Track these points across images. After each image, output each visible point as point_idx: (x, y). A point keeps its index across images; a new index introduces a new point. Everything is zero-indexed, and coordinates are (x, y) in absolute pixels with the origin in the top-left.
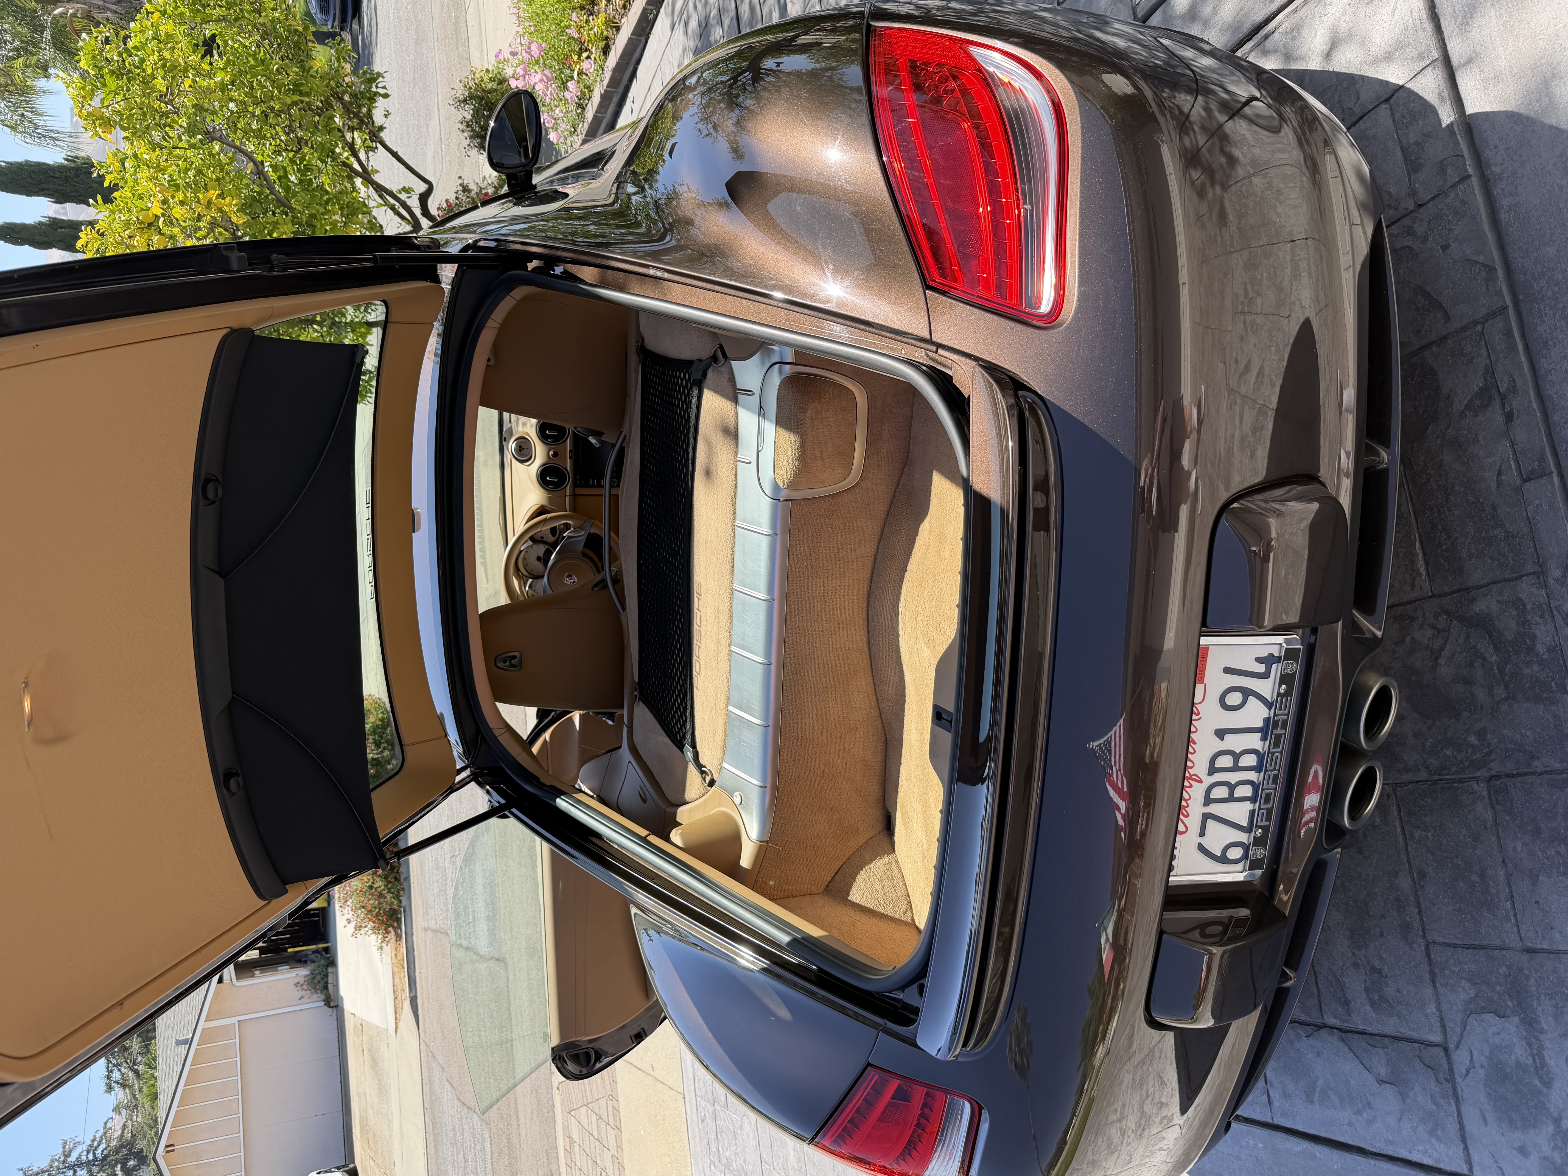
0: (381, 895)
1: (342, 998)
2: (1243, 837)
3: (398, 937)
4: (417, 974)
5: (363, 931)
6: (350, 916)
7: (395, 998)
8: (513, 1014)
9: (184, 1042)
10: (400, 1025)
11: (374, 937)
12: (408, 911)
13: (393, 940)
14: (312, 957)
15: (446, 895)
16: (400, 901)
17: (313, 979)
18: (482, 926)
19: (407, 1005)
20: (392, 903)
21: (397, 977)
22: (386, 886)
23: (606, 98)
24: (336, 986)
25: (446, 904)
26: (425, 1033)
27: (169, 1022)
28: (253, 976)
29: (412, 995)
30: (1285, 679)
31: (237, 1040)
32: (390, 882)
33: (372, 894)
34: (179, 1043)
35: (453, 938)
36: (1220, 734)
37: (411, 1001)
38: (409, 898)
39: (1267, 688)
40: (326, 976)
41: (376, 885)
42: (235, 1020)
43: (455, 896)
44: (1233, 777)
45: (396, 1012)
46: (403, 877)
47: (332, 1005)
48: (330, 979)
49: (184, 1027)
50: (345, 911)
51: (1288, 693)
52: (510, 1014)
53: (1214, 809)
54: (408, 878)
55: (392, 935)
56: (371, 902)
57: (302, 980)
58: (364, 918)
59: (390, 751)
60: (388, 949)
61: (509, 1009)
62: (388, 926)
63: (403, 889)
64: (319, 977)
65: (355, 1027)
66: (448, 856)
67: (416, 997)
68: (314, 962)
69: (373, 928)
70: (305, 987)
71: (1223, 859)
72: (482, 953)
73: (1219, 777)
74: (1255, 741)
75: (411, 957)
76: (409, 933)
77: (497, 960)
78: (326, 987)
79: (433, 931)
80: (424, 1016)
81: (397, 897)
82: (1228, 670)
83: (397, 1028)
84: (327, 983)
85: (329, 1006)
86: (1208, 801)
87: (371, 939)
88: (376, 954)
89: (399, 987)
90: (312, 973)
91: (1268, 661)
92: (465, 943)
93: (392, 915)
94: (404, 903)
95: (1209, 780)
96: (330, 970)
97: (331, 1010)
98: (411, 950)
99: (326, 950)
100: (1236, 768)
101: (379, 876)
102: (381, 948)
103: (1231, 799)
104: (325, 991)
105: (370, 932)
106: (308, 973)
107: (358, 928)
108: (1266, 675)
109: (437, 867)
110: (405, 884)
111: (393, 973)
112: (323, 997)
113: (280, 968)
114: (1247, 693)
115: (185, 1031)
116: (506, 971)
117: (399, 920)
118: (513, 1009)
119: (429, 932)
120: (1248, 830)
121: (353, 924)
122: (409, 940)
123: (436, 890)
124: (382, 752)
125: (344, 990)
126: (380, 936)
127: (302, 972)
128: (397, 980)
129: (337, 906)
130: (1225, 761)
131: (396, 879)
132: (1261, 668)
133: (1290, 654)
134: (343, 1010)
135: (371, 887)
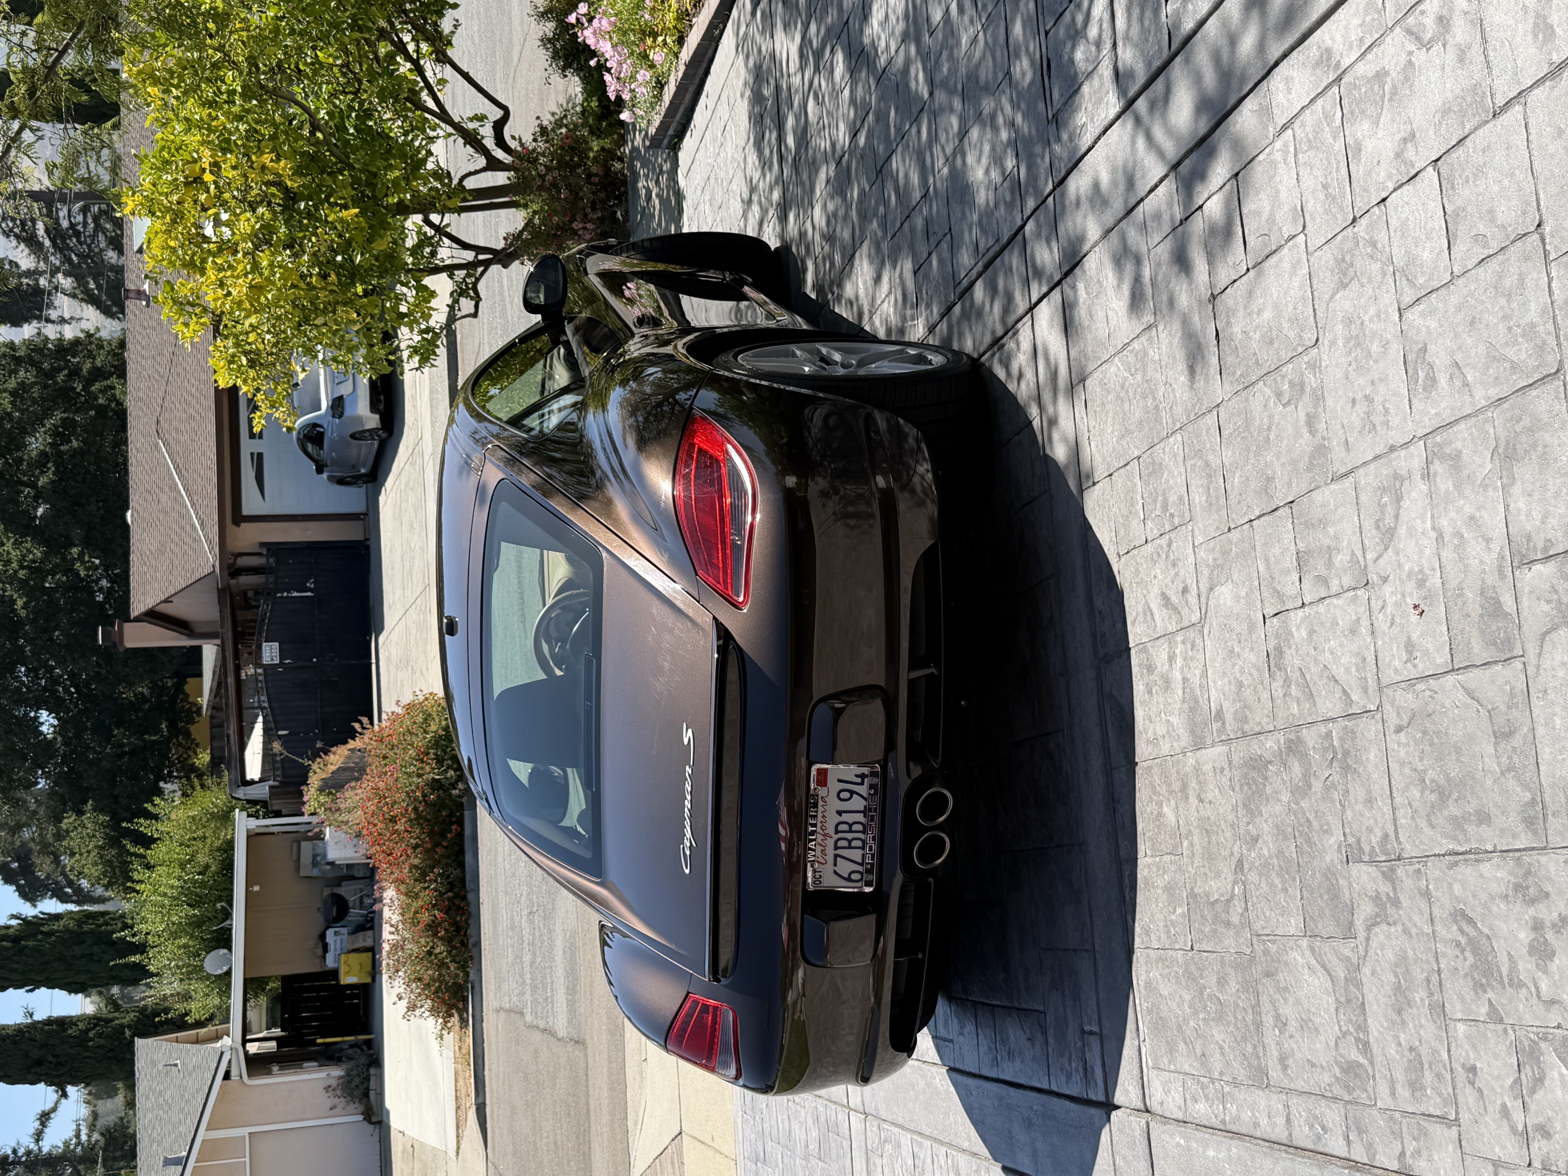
0: (442, 965)
1: (388, 1112)
2: (860, 868)
3: (464, 1022)
4: (486, 1073)
5: (418, 1012)
6: (402, 990)
7: (458, 1108)
8: (592, 1107)
9: (176, 1162)
10: (462, 1146)
11: (431, 1020)
12: (477, 988)
13: (457, 1028)
14: (350, 1051)
15: (522, 963)
16: (467, 974)
17: (350, 1082)
18: (561, 998)
19: (472, 1115)
20: (457, 975)
21: (461, 1080)
22: (449, 952)
23: (681, 88)
24: (381, 1094)
25: (522, 976)
26: (494, 1149)
27: (155, 1134)
28: (269, 1073)
29: (480, 1101)
30: (871, 787)
31: (247, 1159)
32: (455, 948)
33: (431, 962)
34: (168, 1162)
35: (529, 1018)
36: (840, 813)
37: (478, 1110)
38: (480, 970)
39: (863, 790)
40: (367, 1079)
41: (437, 951)
42: (244, 1131)
43: (532, 963)
44: (850, 836)
45: (458, 1127)
46: (472, 941)
47: (374, 1119)
48: (373, 1085)
49: (176, 1140)
50: (396, 983)
51: (875, 794)
52: (588, 1110)
53: (839, 852)
54: (478, 944)
55: (455, 1019)
56: (430, 972)
57: (334, 1083)
58: (420, 995)
59: (455, 770)
60: (450, 1039)
61: (587, 1103)
62: (451, 1007)
63: (472, 958)
64: (357, 1081)
65: (404, 1151)
66: (525, 912)
67: (484, 1104)
68: (350, 1058)
69: (432, 1010)
70: (339, 1093)
71: (849, 879)
72: (560, 1035)
73: (840, 835)
74: (860, 817)
75: (479, 1050)
76: (478, 1017)
77: (577, 1042)
78: (366, 1095)
79: (506, 1011)
80: (493, 1128)
81: (463, 967)
82: (839, 781)
83: (458, 1148)
84: (368, 1089)
85: (370, 1122)
86: (836, 848)
87: (430, 1024)
88: (434, 1044)
89: (463, 1091)
90: (348, 1075)
91: (862, 776)
92: (542, 1024)
93: (456, 993)
94: (472, 977)
95: (835, 837)
96: (372, 1071)
97: (372, 1127)
98: (479, 1041)
99: (369, 1043)
100: (850, 831)
101: (441, 939)
102: (441, 1037)
103: (850, 847)
104: (364, 1101)
105: (427, 1014)
106: (342, 1073)
107: (412, 1007)
108: (862, 784)
109: (513, 927)
110: (474, 952)
111: (456, 1073)
112: (362, 1108)
113: (306, 1065)
114: (852, 793)
115: (176, 1148)
116: (586, 1055)
117: (465, 1000)
118: (592, 1103)
119: (502, 1013)
120: (861, 864)
121: (404, 1003)
122: (478, 1027)
123: (511, 957)
124: (446, 771)
125: (391, 1101)
126: (440, 1020)
127: (336, 1072)
128: (461, 1083)
129: (385, 977)
130: (842, 827)
131: (464, 944)
132: (859, 780)
133: (873, 774)
134: (388, 1128)
135: (430, 953)
